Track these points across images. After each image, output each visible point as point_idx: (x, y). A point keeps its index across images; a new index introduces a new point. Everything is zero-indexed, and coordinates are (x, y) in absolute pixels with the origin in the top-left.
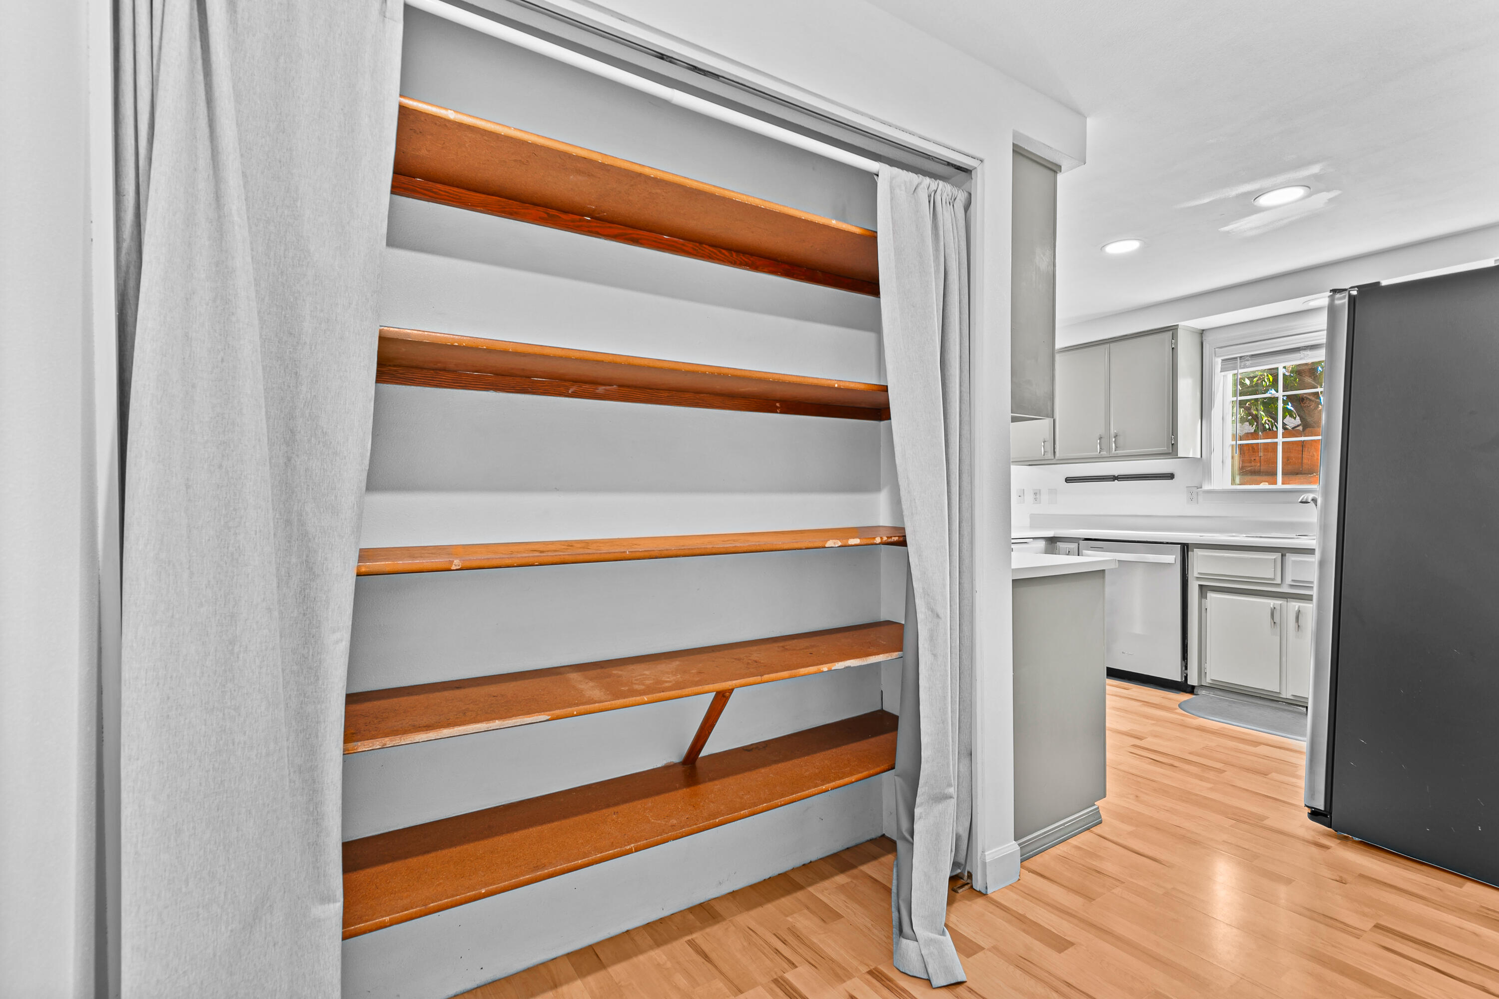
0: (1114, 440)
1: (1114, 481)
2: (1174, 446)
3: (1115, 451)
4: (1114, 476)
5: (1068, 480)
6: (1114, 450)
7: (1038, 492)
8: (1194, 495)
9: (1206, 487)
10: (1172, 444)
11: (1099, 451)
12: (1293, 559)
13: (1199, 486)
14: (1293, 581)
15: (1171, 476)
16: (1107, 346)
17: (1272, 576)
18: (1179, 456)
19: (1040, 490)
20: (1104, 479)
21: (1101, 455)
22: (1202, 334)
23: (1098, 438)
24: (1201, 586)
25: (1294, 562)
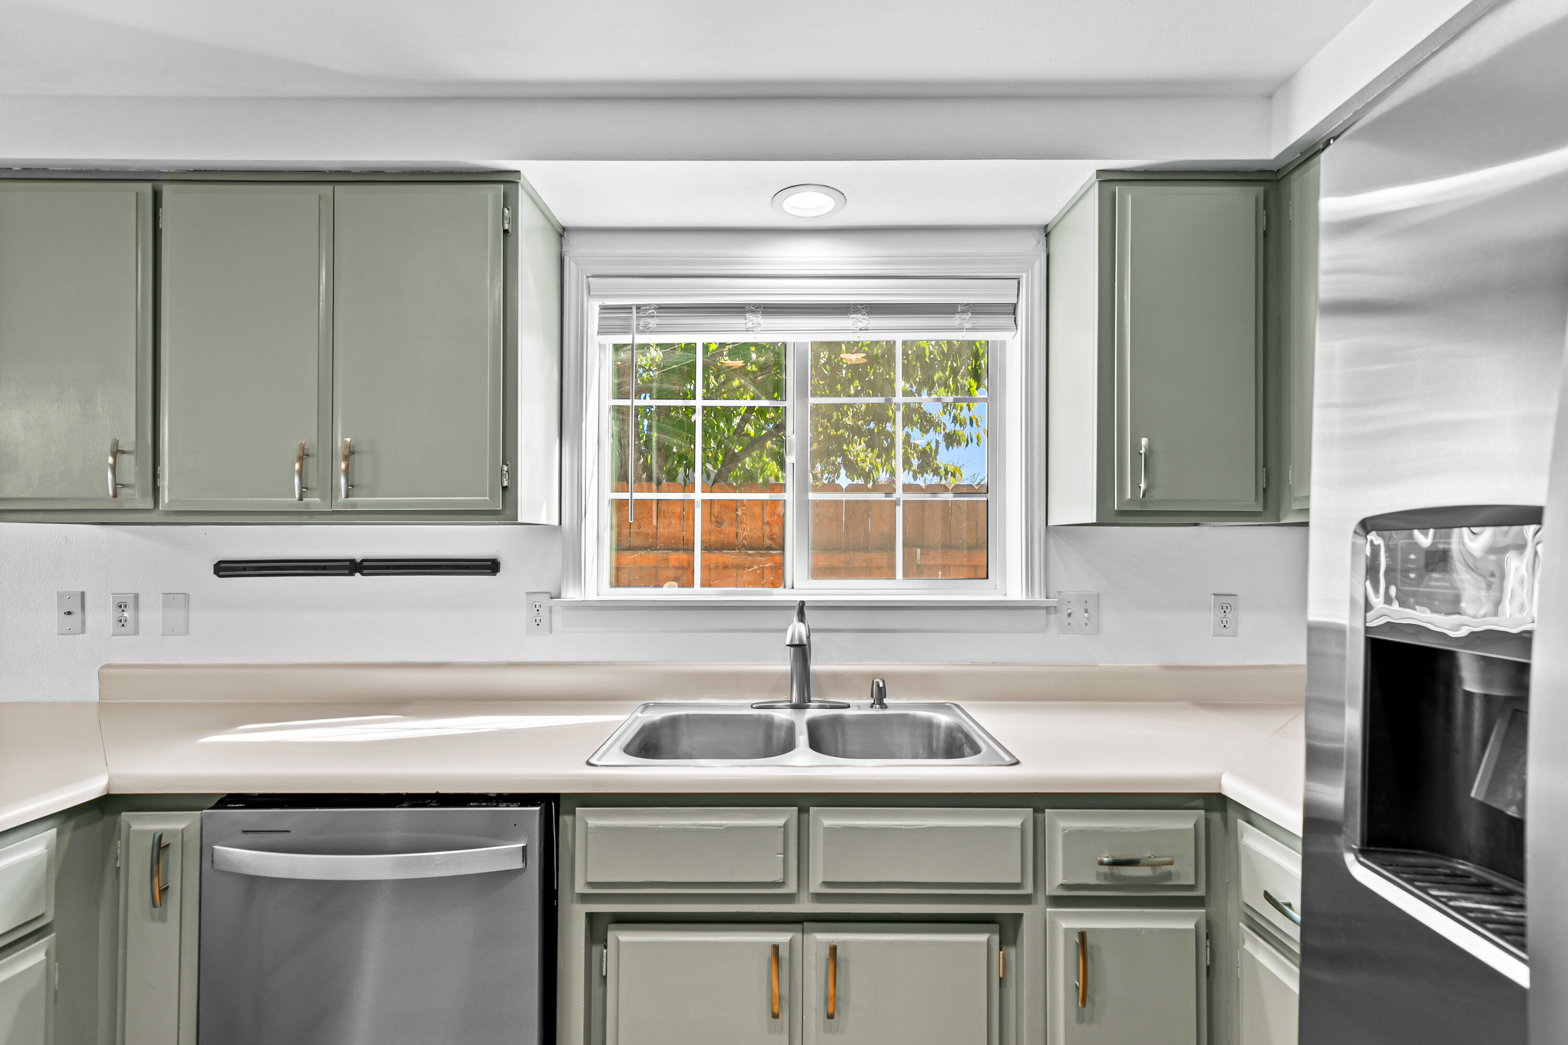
0: (343, 466)
1: (351, 574)
2: (509, 492)
3: (347, 496)
4: (352, 561)
5: (224, 569)
6: (343, 496)
7: (130, 604)
8: (544, 613)
9: (571, 594)
10: (504, 488)
11: (297, 496)
12: (827, 822)
13: (554, 592)
14: (826, 884)
15: (491, 566)
16: (328, 189)
17: (778, 877)
18: (519, 521)
19: (136, 596)
20: (325, 568)
21: (308, 505)
22: (562, 236)
23: (295, 458)
24: (590, 916)
25: (830, 830)
